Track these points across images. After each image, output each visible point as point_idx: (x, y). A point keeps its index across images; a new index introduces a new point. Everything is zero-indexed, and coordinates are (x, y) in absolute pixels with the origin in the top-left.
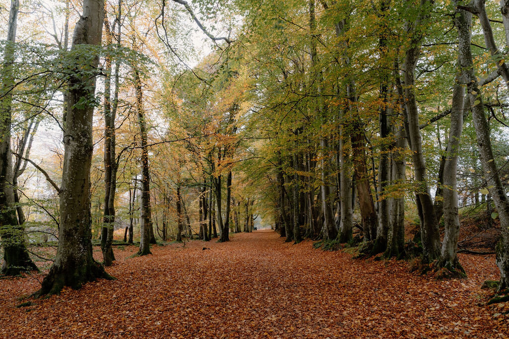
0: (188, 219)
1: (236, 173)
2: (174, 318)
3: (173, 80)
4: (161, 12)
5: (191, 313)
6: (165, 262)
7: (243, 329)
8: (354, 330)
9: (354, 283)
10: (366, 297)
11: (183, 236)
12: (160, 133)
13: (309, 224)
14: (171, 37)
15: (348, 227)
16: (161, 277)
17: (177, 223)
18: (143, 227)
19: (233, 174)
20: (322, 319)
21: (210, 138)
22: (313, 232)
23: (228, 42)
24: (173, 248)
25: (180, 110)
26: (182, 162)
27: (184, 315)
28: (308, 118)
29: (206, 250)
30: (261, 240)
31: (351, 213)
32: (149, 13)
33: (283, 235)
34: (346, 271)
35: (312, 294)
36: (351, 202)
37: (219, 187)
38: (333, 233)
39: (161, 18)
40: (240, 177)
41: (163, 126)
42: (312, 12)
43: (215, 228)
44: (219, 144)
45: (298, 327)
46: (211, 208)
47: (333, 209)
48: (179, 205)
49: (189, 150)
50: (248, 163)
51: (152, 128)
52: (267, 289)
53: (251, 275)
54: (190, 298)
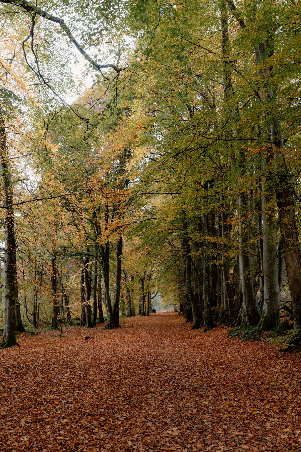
0: (66, 299)
1: (128, 239)
2: (46, 432)
3: (46, 120)
4: (29, 33)
5: (68, 425)
6: (35, 356)
7: (135, 447)
8: (280, 448)
9: (281, 384)
10: (296, 403)
11: (60, 321)
12: (30, 188)
13: (223, 306)
14: (43, 65)
15: (273, 310)
16: (30, 377)
17: (52, 304)
18: (7, 311)
19: (124, 239)
20: (238, 433)
21: (95, 194)
22: (228, 316)
23: (117, 70)
24: (46, 337)
25: (55, 158)
26: (58, 225)
27: (58, 428)
28: (221, 167)
29: (89, 340)
30: (161, 326)
31: (278, 290)
32: (15, 34)
33: (189, 319)
34: (271, 369)
35: (225, 399)
36: (277, 277)
37: (106, 257)
38: (254, 317)
39: (30, 40)
40: (133, 244)
41: (33, 179)
42: (225, 30)
43: (101, 310)
44: (105, 201)
45: (207, 444)
46: (96, 284)
47: (255, 286)
48: (54, 281)
49: (67, 209)
50: (143, 226)
51: (19, 182)
52: (167, 392)
53: (147, 374)
54: (67, 405)
